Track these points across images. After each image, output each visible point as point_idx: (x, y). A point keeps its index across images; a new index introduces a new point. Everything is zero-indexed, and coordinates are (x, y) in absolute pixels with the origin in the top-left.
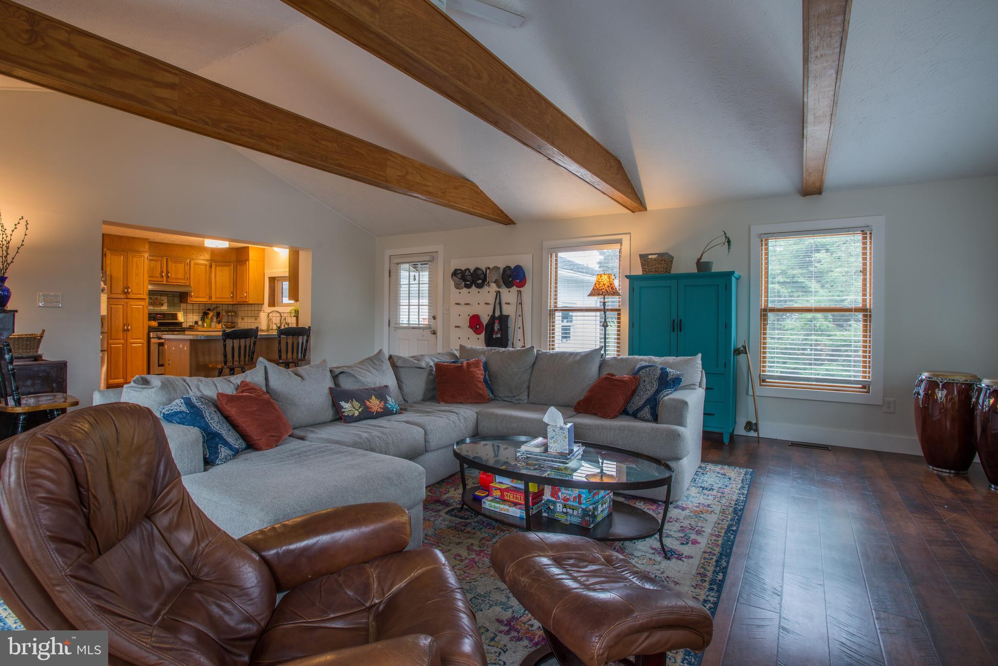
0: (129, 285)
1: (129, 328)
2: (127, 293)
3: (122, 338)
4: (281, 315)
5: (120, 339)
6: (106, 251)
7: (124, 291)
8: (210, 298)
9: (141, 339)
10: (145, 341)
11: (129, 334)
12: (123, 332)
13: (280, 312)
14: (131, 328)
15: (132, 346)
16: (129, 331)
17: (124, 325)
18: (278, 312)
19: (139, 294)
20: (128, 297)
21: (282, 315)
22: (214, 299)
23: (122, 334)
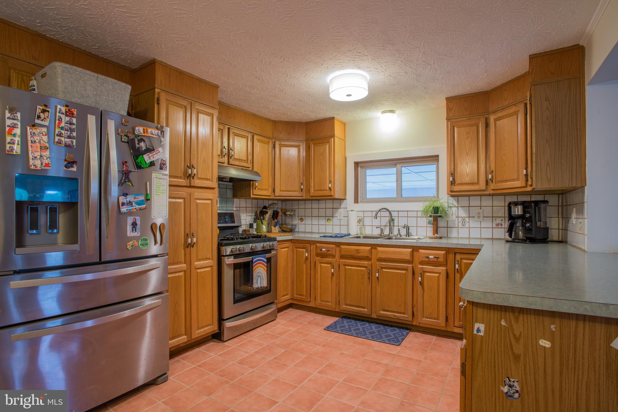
0: (194, 163)
1: (195, 240)
2: (190, 177)
3: (183, 260)
4: (390, 214)
5: (180, 263)
6: (159, 93)
7: (186, 172)
8: (274, 191)
9: (209, 259)
10: (213, 262)
11: (194, 250)
12: (184, 249)
13: (390, 210)
14: (197, 241)
15: (198, 272)
16: (193, 246)
17: (187, 236)
18: (388, 210)
19: (207, 179)
20: (192, 185)
21: (394, 214)
22: (278, 193)
23: (183, 251)
